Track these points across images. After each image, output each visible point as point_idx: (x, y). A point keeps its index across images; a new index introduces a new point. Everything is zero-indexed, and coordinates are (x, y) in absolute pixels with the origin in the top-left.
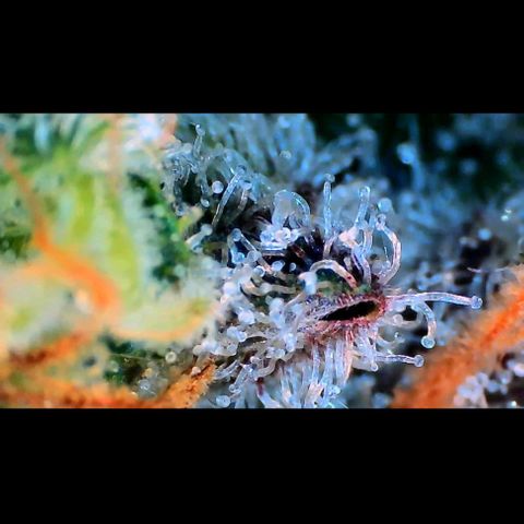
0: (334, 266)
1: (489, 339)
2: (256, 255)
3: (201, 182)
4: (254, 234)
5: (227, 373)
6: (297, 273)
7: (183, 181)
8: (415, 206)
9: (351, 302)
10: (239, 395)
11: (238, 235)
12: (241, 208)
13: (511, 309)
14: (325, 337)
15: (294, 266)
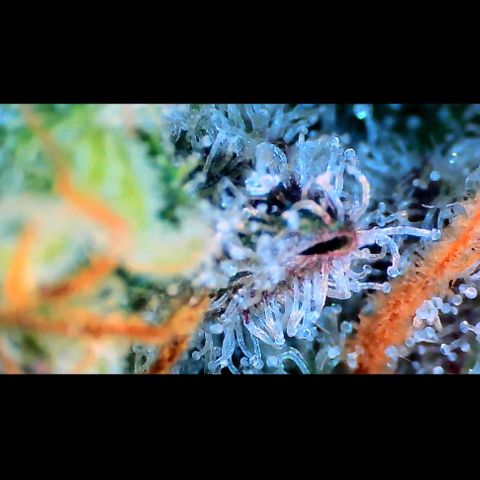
0: (311, 206)
1: (442, 266)
2: (242, 199)
3: (190, 137)
4: (239, 181)
5: (218, 305)
6: (278, 214)
7: (175, 137)
8: (370, 156)
9: (327, 237)
10: (229, 324)
11: (227, 182)
12: (228, 159)
13: (461, 239)
14: (303, 270)
15: (275, 208)
